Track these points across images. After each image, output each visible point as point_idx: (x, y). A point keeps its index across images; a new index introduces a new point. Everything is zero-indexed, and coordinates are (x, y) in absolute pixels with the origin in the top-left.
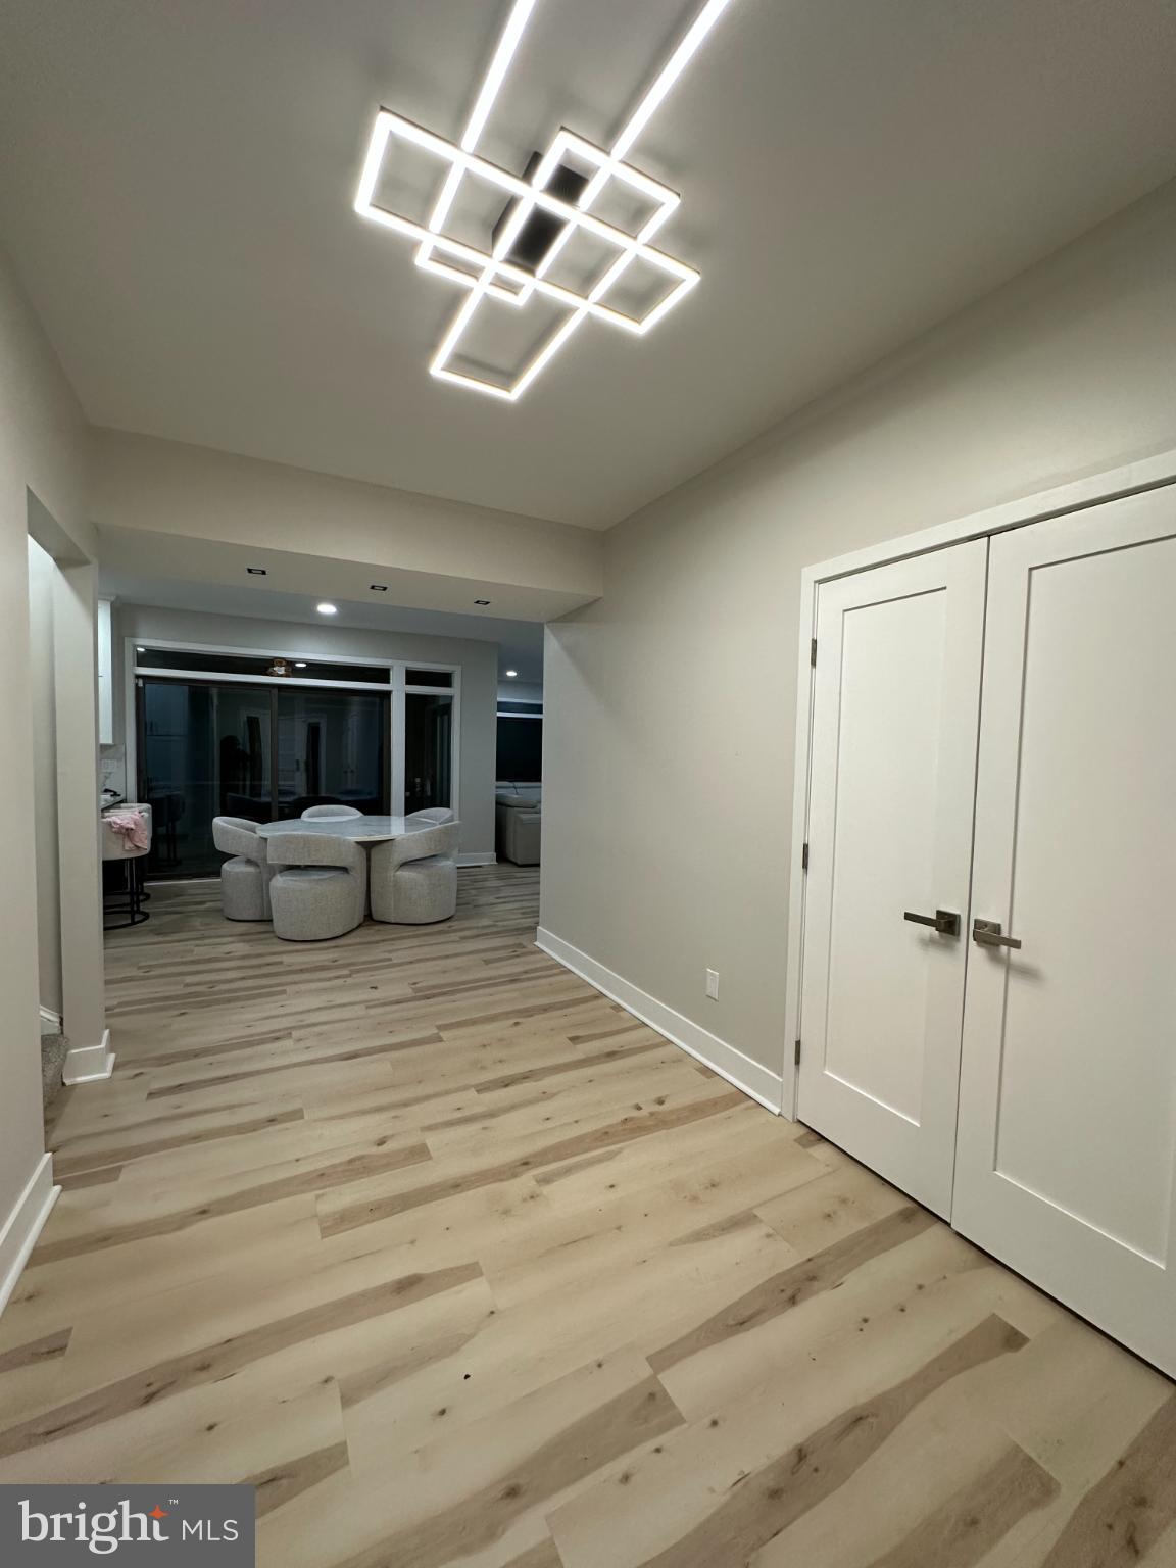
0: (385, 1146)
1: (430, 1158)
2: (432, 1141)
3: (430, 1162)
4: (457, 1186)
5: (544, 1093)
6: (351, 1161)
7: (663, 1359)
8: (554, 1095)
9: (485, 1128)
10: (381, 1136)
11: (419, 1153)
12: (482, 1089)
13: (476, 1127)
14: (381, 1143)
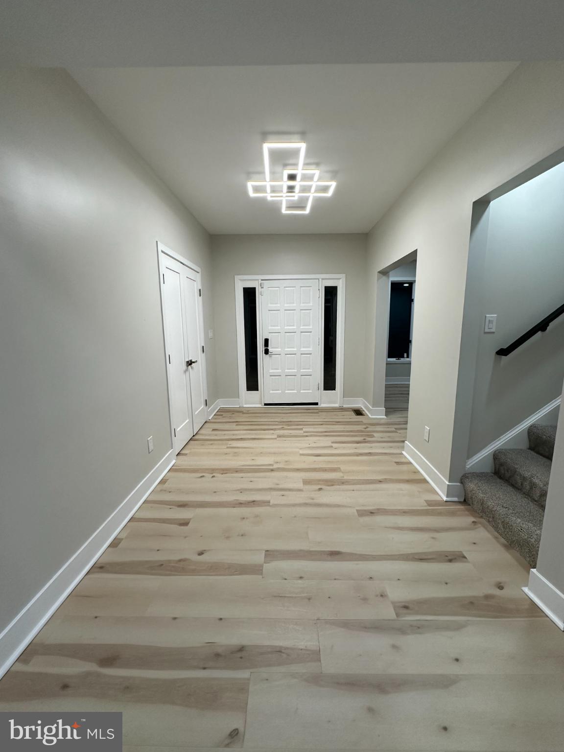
0: (319, 488)
1: (303, 479)
2: (300, 485)
3: (304, 478)
4: (298, 470)
5: (241, 492)
6: (332, 485)
7: (276, 439)
8: (238, 490)
9: (278, 484)
10: (320, 492)
11: (306, 482)
12: (266, 503)
13: (281, 486)
14: (320, 489)
